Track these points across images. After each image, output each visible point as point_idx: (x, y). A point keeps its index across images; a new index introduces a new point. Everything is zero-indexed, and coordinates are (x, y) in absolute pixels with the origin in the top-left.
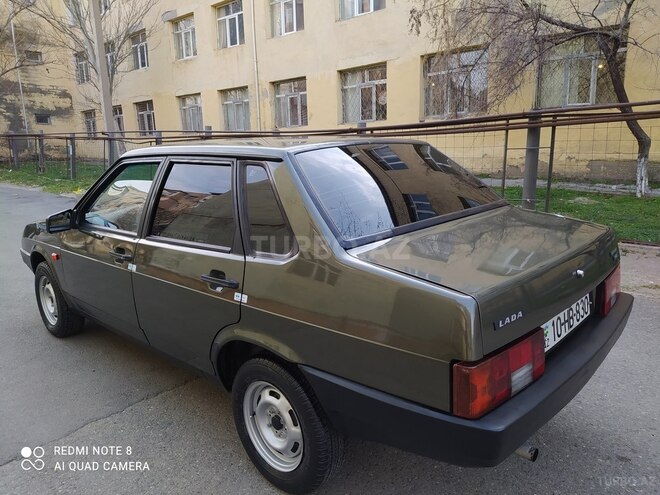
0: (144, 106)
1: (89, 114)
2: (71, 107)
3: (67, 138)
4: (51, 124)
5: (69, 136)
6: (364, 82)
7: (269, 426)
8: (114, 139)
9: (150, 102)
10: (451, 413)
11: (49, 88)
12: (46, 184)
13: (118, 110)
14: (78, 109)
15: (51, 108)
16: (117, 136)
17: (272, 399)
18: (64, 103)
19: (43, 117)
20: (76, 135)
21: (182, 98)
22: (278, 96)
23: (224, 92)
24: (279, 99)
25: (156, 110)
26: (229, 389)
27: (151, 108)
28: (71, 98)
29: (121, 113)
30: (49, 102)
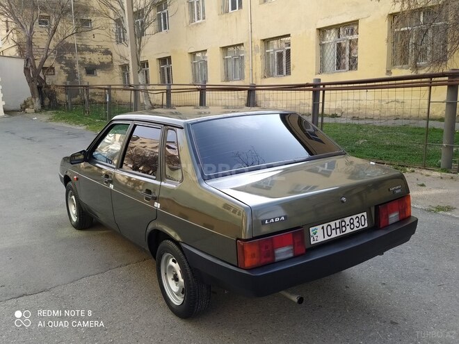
0: (165, 61)
1: (125, 67)
2: (112, 62)
3: (105, 89)
4: (96, 75)
5: (106, 87)
6: (339, 37)
7: (173, 279)
8: (139, 90)
9: (169, 58)
10: (237, 267)
11: (96, 47)
12: (90, 124)
13: (144, 64)
14: (116, 64)
15: (97, 63)
16: (141, 87)
17: (173, 264)
18: (106, 59)
19: (91, 70)
20: (112, 87)
21: (193, 54)
22: (267, 51)
23: (225, 49)
24: (268, 53)
25: (173, 65)
26: (155, 258)
27: (170, 63)
28: (111, 55)
29: (148, 67)
30: (95, 58)
